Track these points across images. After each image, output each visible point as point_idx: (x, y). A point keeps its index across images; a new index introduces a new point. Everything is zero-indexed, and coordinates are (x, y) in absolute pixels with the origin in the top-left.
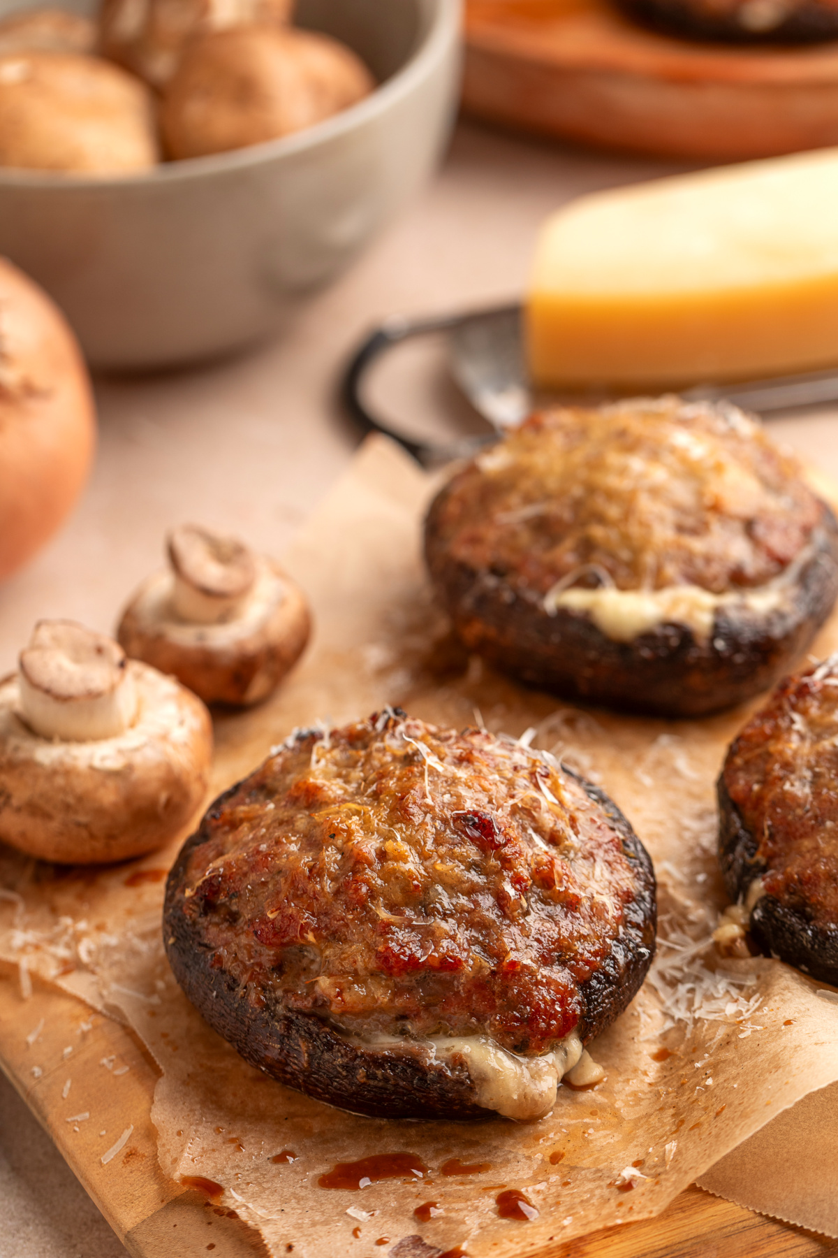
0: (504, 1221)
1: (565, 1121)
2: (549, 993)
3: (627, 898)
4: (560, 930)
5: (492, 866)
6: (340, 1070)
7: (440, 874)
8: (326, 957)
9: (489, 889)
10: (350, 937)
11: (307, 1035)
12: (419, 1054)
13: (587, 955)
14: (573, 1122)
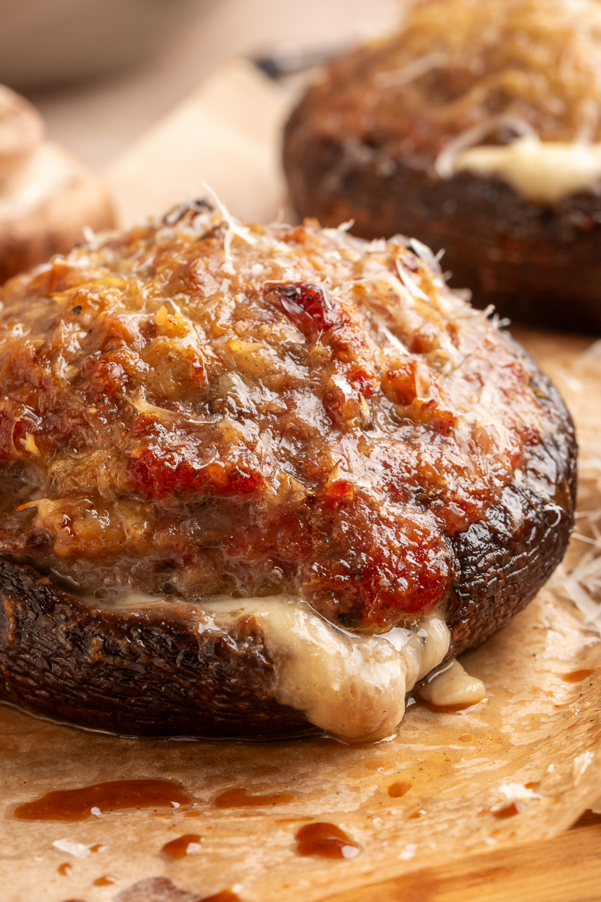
0: (306, 860)
1: (419, 747)
2: (398, 537)
3: (530, 438)
4: (419, 454)
5: (318, 353)
6: (62, 640)
7: (239, 357)
8: (53, 474)
9: (312, 387)
10: (89, 441)
11: (16, 591)
12: (189, 618)
13: (462, 494)
14: (433, 748)
